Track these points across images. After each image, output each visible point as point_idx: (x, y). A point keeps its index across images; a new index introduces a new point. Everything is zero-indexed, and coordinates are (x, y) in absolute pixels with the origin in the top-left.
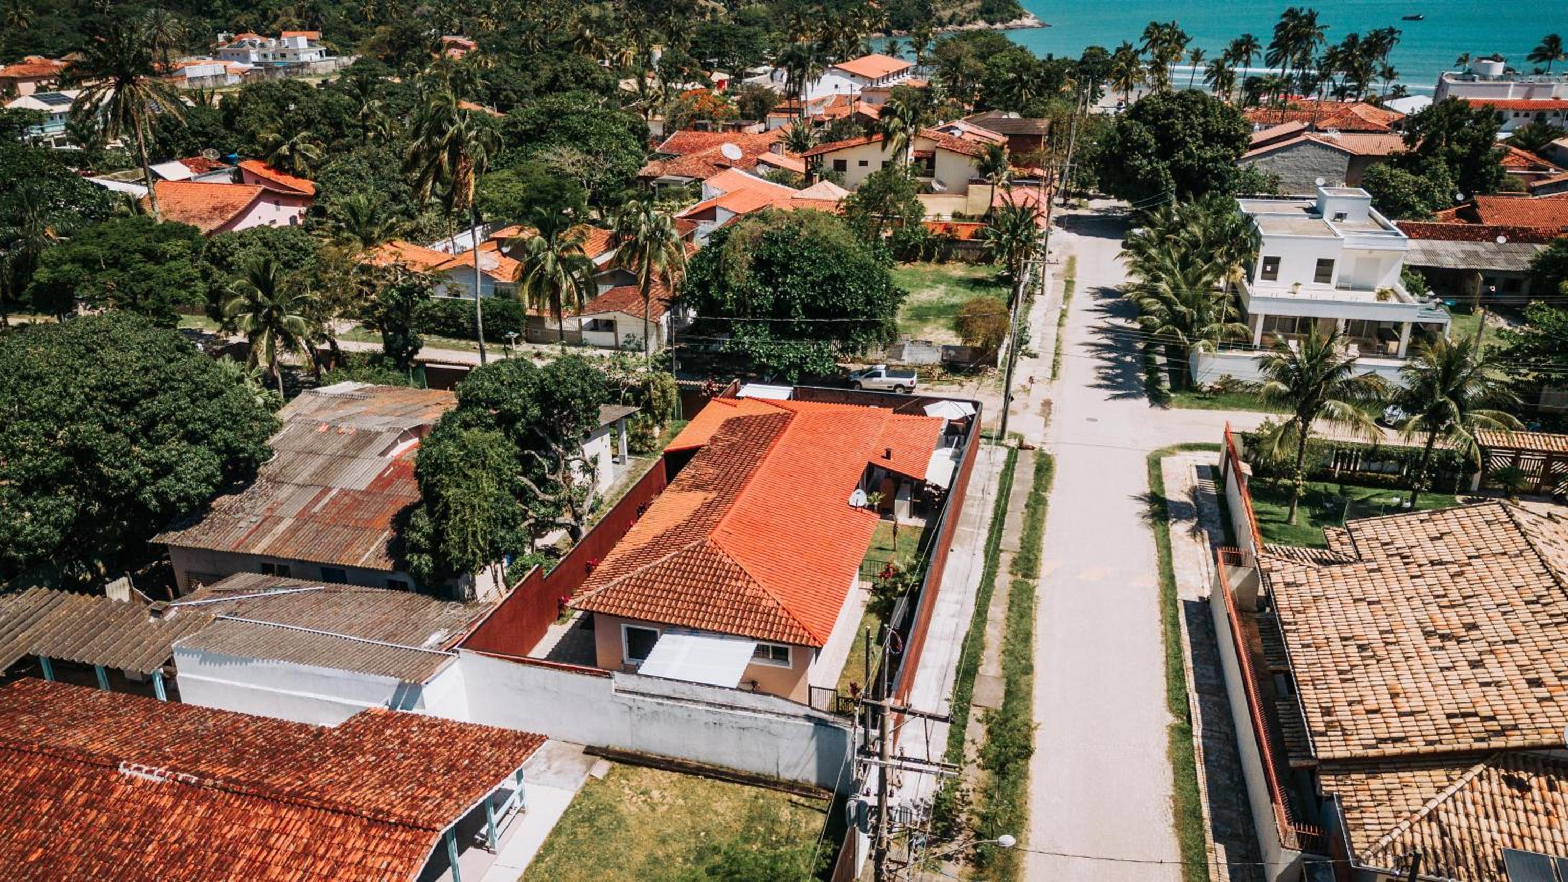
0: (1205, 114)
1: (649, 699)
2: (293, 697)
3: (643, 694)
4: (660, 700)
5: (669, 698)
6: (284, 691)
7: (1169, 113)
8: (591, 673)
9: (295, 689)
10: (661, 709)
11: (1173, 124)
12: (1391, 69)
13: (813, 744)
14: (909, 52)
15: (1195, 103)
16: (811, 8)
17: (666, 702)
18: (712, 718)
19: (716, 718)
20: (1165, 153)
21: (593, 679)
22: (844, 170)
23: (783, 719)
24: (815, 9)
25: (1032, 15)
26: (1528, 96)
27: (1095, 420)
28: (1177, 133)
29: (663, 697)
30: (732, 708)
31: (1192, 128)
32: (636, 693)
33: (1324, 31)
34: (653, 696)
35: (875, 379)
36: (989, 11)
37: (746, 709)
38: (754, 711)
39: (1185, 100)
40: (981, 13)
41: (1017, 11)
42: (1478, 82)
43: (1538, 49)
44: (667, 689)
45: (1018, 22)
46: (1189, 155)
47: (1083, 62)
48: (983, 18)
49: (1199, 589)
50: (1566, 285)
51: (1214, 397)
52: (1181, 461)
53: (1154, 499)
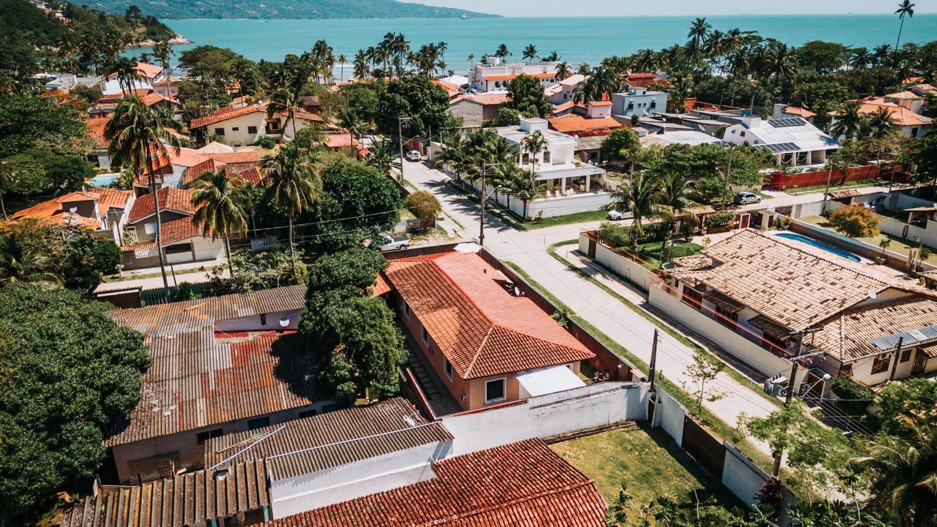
0: (429, 88)
1: (548, 407)
2: (365, 481)
3: (544, 406)
4: (553, 406)
5: (557, 402)
6: (357, 481)
7: (413, 89)
8: (516, 404)
9: (365, 476)
10: (554, 409)
11: (417, 94)
12: (443, 63)
13: (626, 399)
14: (156, 60)
15: (424, 82)
16: (25, 32)
17: (556, 405)
18: (579, 405)
19: (581, 404)
20: (415, 110)
21: (519, 406)
22: (223, 134)
23: (612, 392)
24: (28, 34)
25: (181, 36)
26: (513, 73)
27: (506, 242)
28: (419, 99)
29: (554, 403)
30: (588, 396)
31: (426, 95)
32: (541, 406)
33: (408, 44)
34: (549, 404)
35: (389, 245)
36: (154, 34)
37: (595, 394)
38: (599, 393)
39: (418, 81)
40: (148, 35)
41: (172, 34)
42: (492, 67)
43: (498, 51)
44: (555, 398)
45: (174, 40)
46: (428, 110)
47: (286, 63)
48: (151, 38)
49: (637, 299)
50: (623, 151)
51: (539, 222)
52: (562, 251)
53: (573, 269)
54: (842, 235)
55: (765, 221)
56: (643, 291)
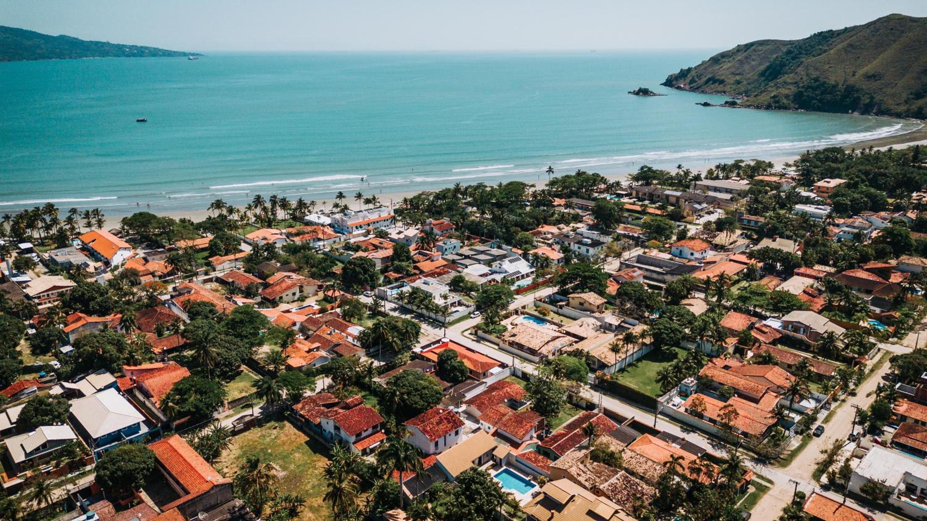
49: (497, 347)
50: (461, 284)
51: (451, 324)
52: (466, 333)
53: (473, 340)
54: (541, 316)
55: (519, 313)
56: (498, 345)
